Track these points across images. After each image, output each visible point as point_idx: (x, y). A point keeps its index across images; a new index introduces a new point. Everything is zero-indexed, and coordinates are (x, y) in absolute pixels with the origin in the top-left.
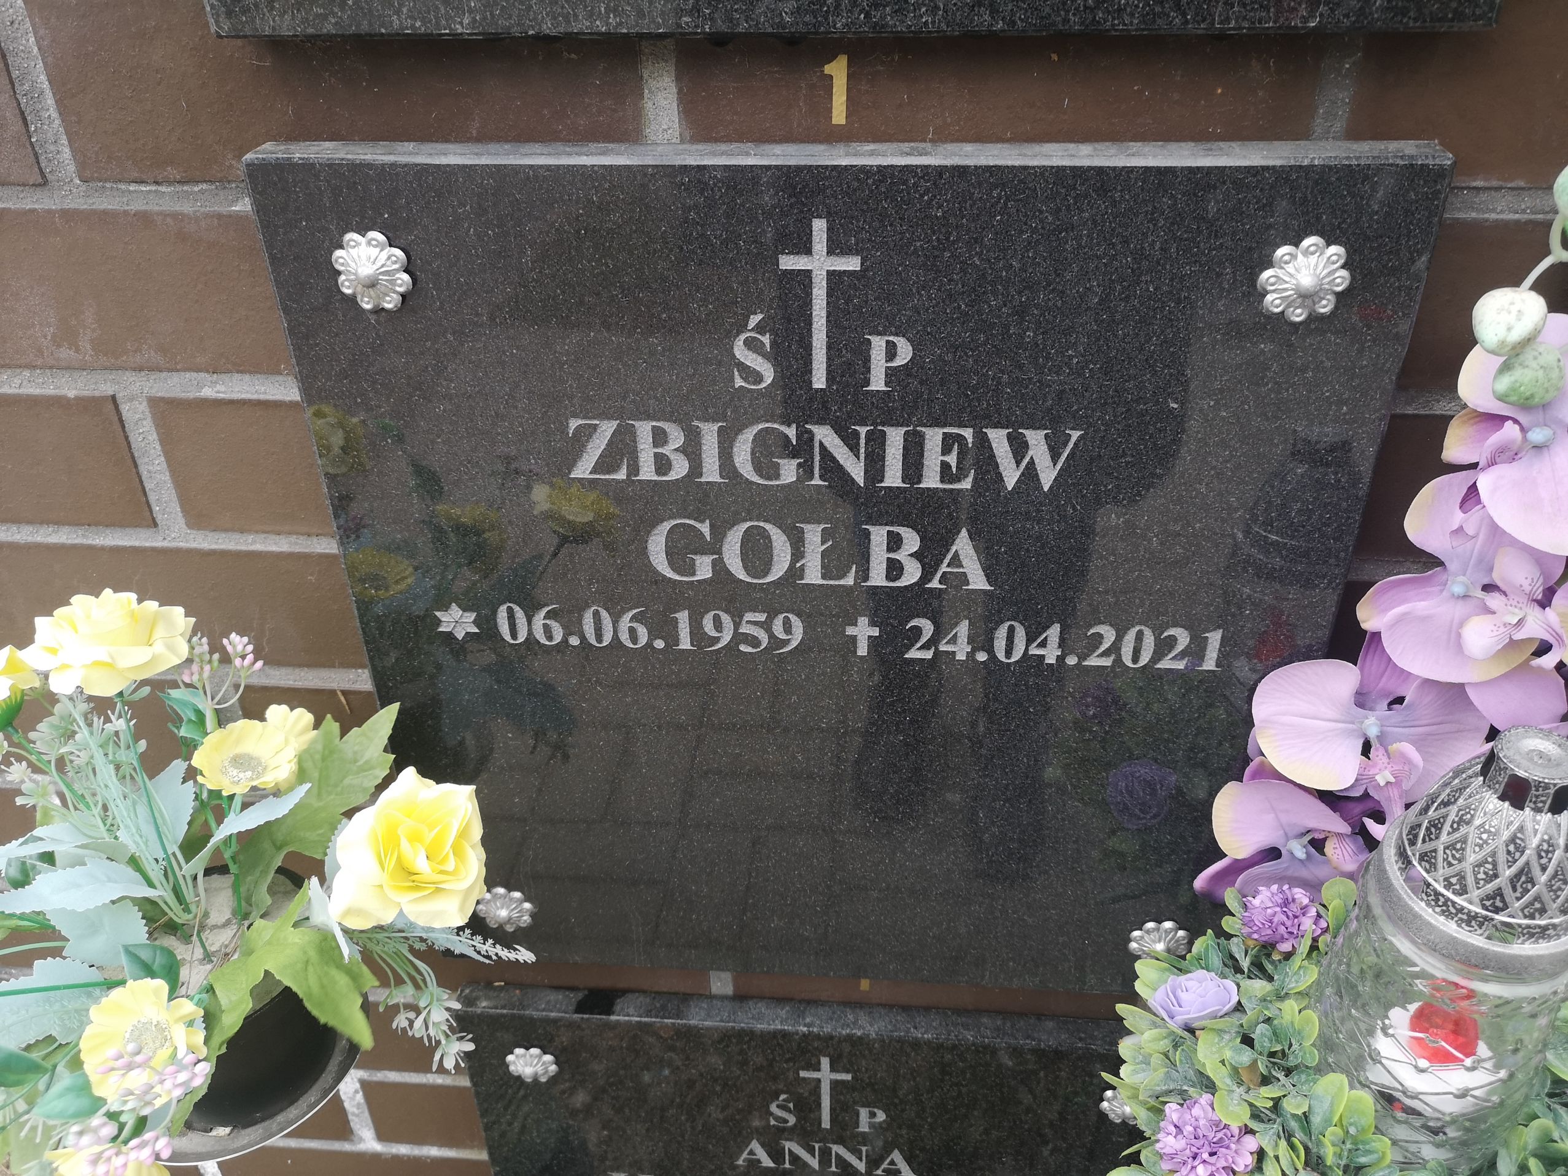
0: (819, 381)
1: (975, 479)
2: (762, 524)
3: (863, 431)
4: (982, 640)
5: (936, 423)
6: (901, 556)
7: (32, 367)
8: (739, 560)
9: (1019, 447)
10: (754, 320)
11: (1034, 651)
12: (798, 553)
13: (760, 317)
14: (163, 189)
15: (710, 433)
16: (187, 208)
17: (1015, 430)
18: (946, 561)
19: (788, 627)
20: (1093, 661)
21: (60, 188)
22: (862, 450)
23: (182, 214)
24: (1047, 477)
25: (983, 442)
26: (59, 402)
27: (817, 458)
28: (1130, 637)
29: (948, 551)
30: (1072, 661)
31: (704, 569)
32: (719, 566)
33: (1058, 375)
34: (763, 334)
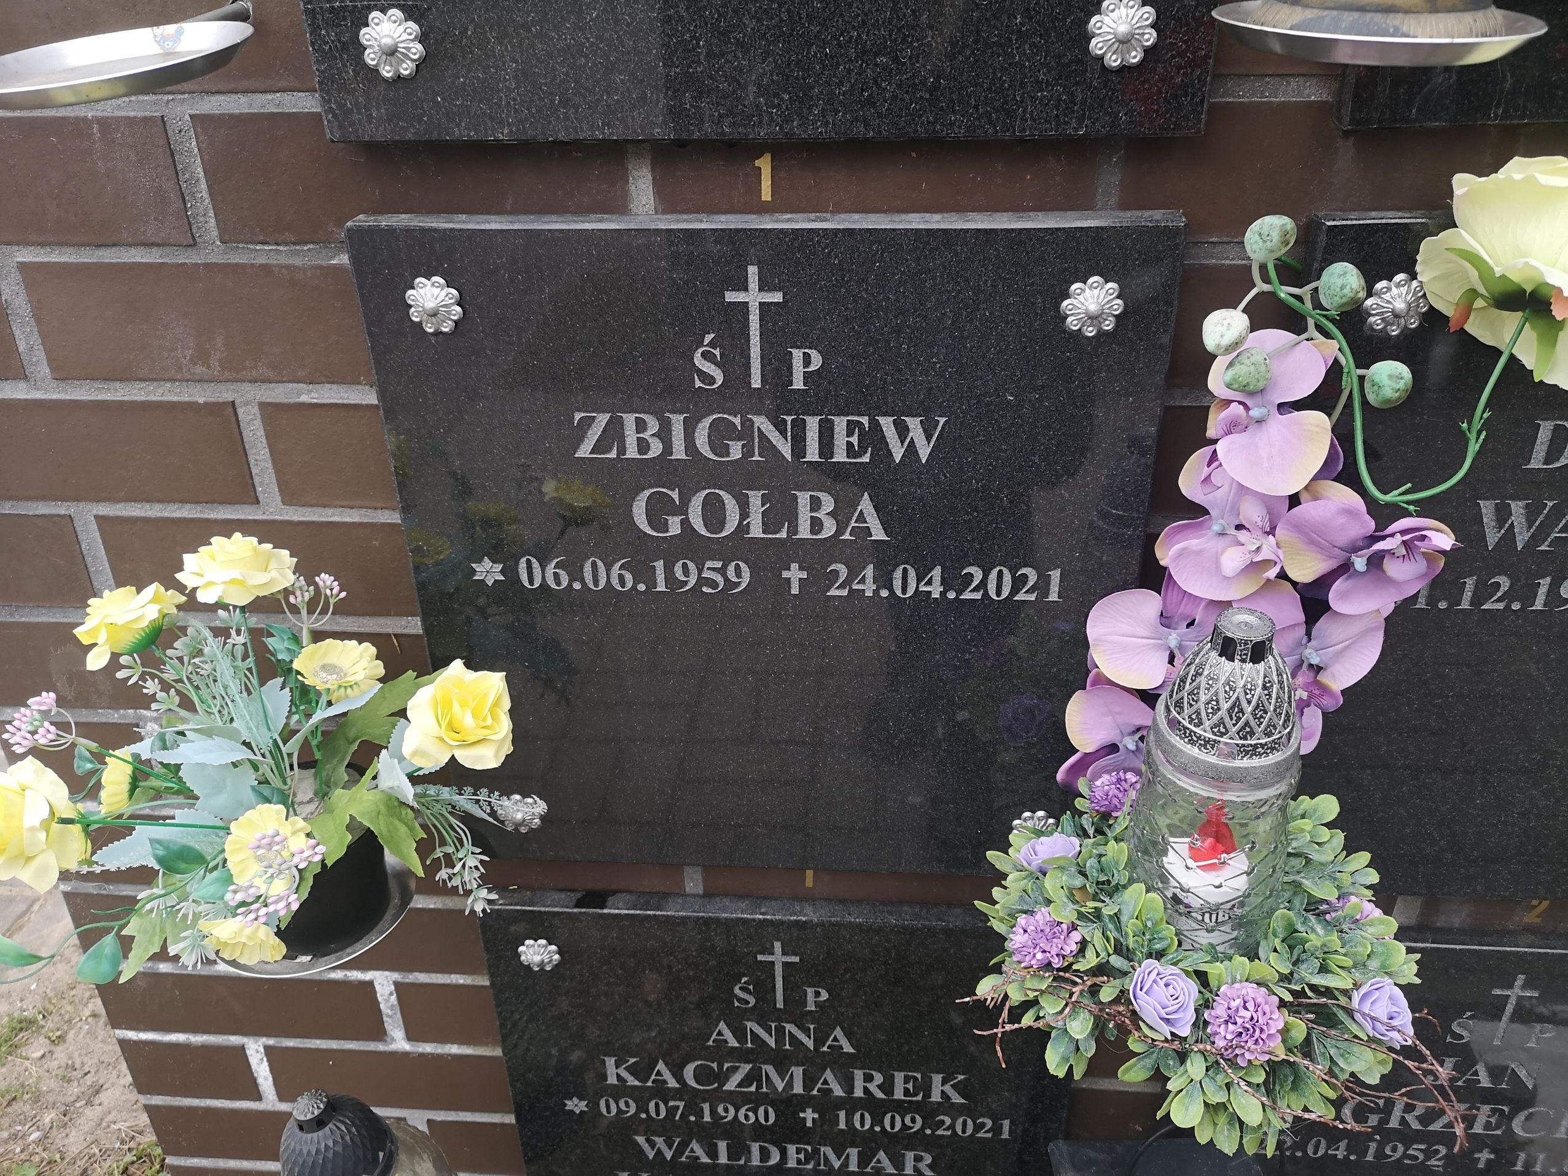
0: (756, 383)
1: (872, 454)
2: (717, 491)
3: (789, 419)
4: (884, 580)
5: (841, 413)
6: (820, 515)
7: (172, 380)
8: (700, 520)
9: (902, 431)
10: (708, 338)
11: (923, 588)
12: (744, 514)
13: (713, 335)
14: (281, 248)
15: (677, 421)
16: (297, 261)
17: (899, 418)
18: (854, 518)
19: (738, 572)
20: (967, 595)
21: (205, 248)
22: (789, 434)
23: (294, 266)
24: (924, 453)
25: (876, 426)
26: (192, 406)
27: (757, 440)
28: (993, 575)
29: (855, 510)
30: (951, 595)
31: (675, 527)
32: (686, 524)
33: (927, 376)
34: (715, 348)
